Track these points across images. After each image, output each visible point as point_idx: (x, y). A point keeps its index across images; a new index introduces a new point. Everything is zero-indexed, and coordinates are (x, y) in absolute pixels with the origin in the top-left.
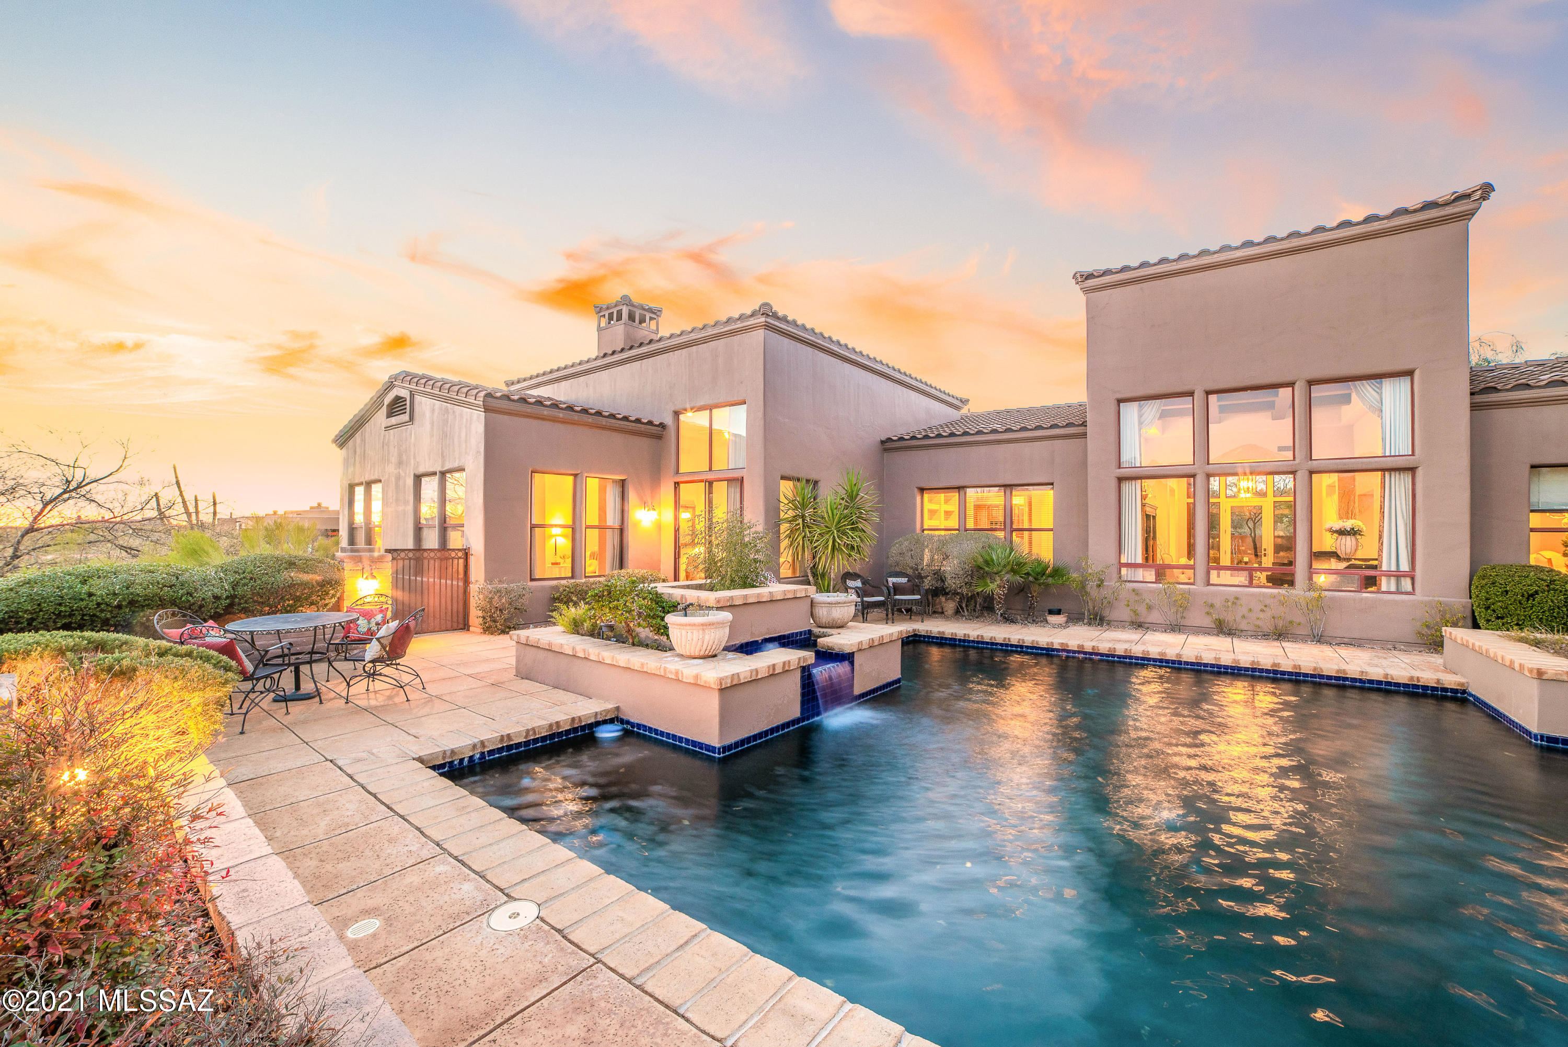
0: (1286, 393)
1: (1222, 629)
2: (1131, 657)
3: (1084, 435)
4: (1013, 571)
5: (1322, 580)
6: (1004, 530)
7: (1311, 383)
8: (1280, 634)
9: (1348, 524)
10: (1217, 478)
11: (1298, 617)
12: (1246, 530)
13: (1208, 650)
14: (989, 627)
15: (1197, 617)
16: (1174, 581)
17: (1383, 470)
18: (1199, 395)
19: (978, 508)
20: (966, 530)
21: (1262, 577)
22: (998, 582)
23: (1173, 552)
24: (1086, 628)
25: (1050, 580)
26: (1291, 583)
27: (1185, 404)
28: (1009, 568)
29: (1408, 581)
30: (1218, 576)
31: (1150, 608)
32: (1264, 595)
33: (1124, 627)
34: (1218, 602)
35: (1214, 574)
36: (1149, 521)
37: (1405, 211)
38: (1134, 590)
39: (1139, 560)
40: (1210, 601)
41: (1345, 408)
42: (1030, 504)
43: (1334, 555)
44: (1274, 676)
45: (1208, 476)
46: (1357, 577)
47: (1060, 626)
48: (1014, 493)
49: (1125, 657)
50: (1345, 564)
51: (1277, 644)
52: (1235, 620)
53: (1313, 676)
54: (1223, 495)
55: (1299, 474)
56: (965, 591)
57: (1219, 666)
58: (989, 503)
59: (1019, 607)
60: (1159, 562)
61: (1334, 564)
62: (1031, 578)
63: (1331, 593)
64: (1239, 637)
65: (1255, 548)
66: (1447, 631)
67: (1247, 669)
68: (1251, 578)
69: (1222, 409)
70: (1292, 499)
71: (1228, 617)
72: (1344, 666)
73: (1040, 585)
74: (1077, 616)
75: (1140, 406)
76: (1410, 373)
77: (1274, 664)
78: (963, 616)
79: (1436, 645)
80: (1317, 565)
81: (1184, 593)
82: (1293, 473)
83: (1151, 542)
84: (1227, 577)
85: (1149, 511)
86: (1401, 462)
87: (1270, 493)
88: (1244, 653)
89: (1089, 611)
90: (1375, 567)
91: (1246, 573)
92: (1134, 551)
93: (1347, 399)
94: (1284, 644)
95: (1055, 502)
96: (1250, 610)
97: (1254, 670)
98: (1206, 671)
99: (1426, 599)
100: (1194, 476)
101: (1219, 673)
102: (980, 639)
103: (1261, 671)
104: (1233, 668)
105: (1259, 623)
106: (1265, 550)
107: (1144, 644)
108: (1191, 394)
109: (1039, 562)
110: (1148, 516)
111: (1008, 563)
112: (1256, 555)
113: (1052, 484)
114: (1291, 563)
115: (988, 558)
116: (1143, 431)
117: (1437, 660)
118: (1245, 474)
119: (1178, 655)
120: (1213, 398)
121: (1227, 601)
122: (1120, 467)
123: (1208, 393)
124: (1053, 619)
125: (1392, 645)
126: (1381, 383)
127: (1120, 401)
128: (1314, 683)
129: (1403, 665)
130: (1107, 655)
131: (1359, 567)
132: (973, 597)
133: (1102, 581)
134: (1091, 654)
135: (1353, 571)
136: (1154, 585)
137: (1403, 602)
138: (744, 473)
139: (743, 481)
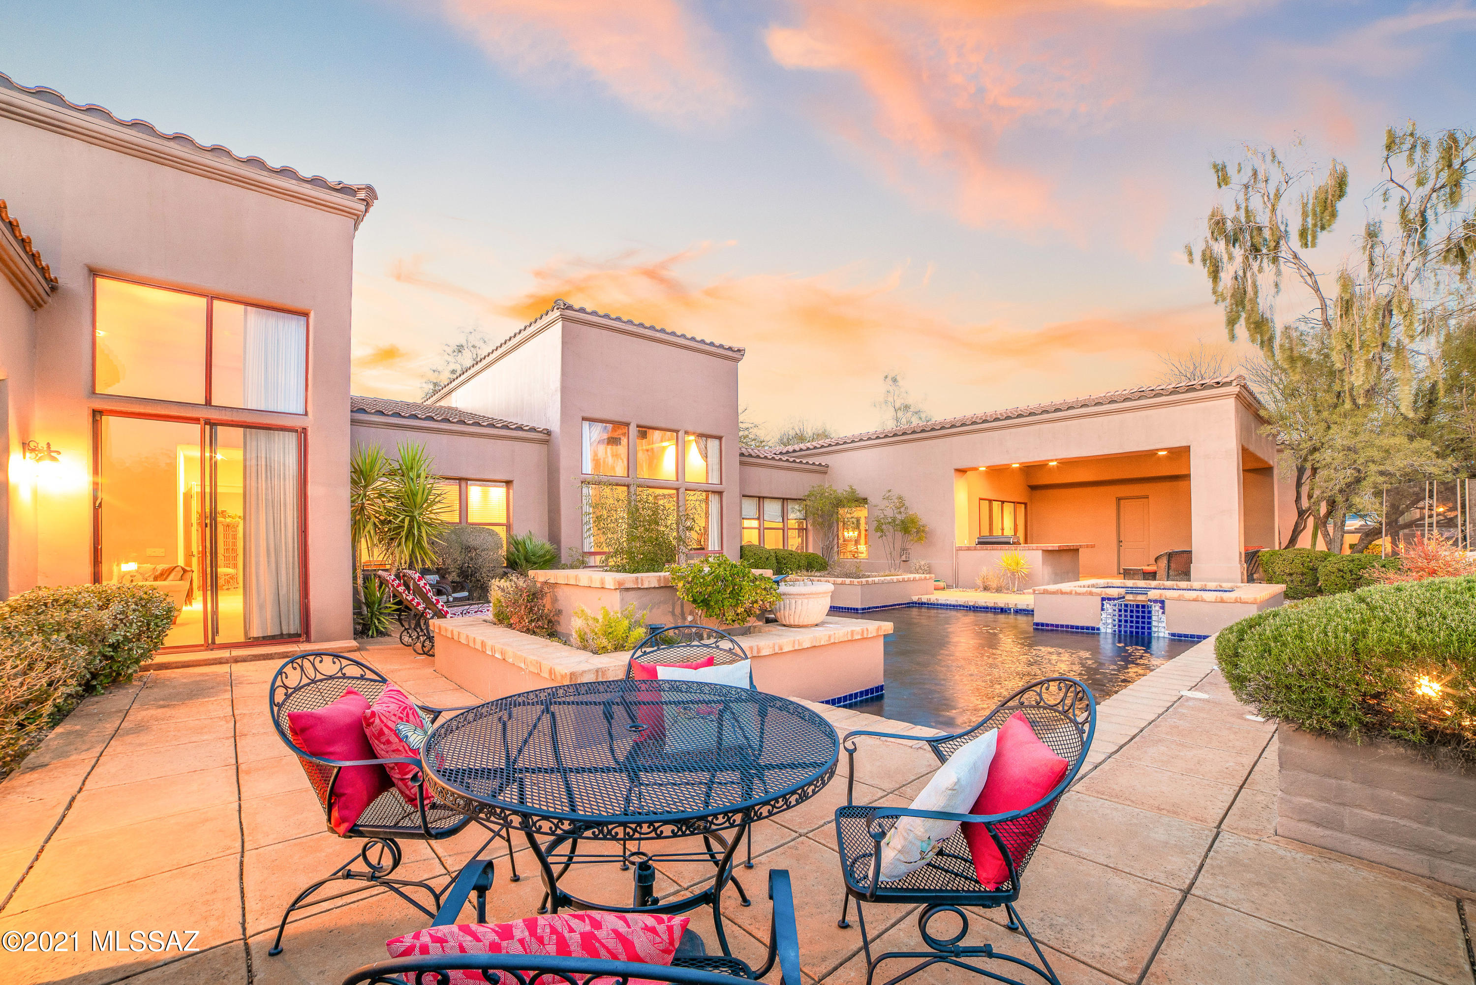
17: (710, 492)
18: (633, 426)
45: (637, 486)
55: (680, 490)
76: (720, 438)
100: (628, 486)
108: (627, 424)
113: (511, 482)
122: (582, 474)
123: (638, 426)
127: (583, 419)
138: (308, 422)
139: (302, 434)
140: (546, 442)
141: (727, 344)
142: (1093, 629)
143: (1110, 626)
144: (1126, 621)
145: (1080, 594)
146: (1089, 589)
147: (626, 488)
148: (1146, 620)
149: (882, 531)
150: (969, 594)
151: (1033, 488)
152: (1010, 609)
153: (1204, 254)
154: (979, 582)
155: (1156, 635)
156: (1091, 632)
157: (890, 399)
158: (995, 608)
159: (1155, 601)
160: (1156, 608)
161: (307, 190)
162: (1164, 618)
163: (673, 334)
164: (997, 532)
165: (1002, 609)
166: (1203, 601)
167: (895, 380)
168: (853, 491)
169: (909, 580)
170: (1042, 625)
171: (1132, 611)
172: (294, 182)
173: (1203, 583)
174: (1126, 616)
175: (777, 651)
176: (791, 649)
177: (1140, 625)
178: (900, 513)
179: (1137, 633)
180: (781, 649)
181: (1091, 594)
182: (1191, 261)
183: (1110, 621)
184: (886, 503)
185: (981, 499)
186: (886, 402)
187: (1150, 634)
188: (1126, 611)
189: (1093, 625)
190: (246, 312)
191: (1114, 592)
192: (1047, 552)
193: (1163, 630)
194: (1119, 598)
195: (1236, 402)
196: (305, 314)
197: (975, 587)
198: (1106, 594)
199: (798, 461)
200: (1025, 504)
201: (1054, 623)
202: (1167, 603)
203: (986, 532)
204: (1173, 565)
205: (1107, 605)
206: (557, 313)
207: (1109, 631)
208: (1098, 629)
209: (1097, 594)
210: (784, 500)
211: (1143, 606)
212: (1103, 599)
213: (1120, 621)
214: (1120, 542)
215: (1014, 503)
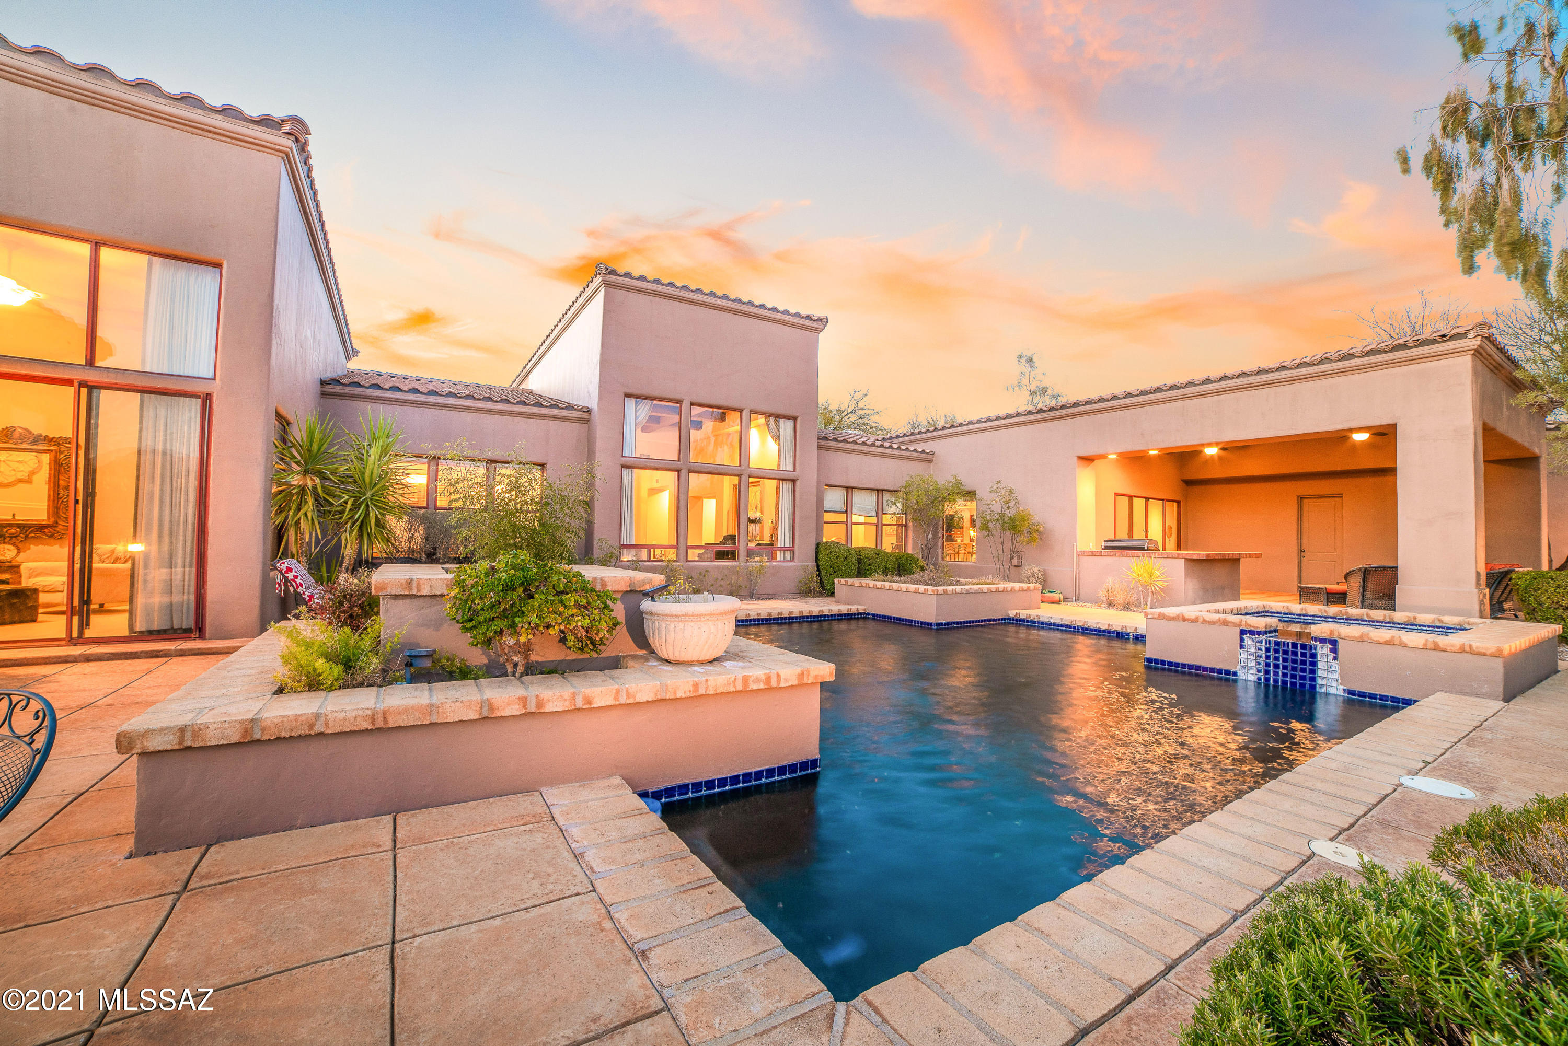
11: (744, 583)
18: (685, 404)
29: (790, 553)
32: (723, 567)
34: (695, 576)
39: (633, 541)
40: (690, 575)
45: (689, 472)
55: (743, 477)
75: (636, 403)
76: (794, 418)
79: (805, 592)
82: (740, 475)
86: (790, 475)
92: (629, 533)
96: (716, 580)
99: (799, 564)
100: (678, 471)
108: (680, 402)
113: (544, 465)
121: (700, 574)
122: (622, 456)
123: (692, 404)
125: (786, 596)
126: (782, 422)
127: (626, 396)
137: (790, 567)
138: (215, 388)
139: (207, 398)
140: (587, 421)
141: (804, 313)
142: (1228, 672)
143: (1252, 671)
144: (1276, 666)
145: (1209, 623)
146: (1222, 616)
147: (737, 478)
148: (1308, 667)
149: (988, 529)
150: (1089, 610)
151: (1189, 483)
152: (1128, 634)
153: (1427, 158)
154: (1102, 595)
155: (1323, 690)
156: (1226, 678)
157: (1025, 381)
158: (1109, 632)
159: (1323, 641)
160: (1323, 651)
161: (218, 121)
162: (1336, 666)
163: (738, 300)
164: (1138, 534)
165: (1118, 633)
166: (1402, 645)
167: (1030, 360)
168: (958, 483)
169: (1005, 591)
170: (1157, 661)
171: (1285, 652)
172: (200, 111)
173: (1410, 614)
174: (1276, 659)
175: (579, 704)
176: (610, 701)
177: (1298, 673)
178: (1009, 508)
179: (1294, 684)
180: (590, 703)
181: (1225, 623)
182: (1406, 171)
183: (1253, 664)
184: (994, 496)
185: (1116, 494)
186: (1020, 386)
187: (1313, 687)
188: (1276, 651)
189: (1228, 668)
190: (150, 264)
191: (1259, 623)
192: (1190, 561)
193: (1334, 684)
194: (1266, 633)
195: (1473, 360)
196: (218, 265)
197: (1096, 602)
198: (1247, 624)
199: (903, 447)
200: (1179, 502)
201: (1174, 660)
202: (1341, 645)
203: (1123, 534)
204: (1370, 585)
205: (1248, 641)
206: (599, 279)
207: (1251, 678)
208: (1235, 674)
209: (1235, 625)
210: (878, 491)
211: (1304, 647)
212: (1243, 632)
213: (1268, 665)
214: (1302, 551)
215: (1163, 500)
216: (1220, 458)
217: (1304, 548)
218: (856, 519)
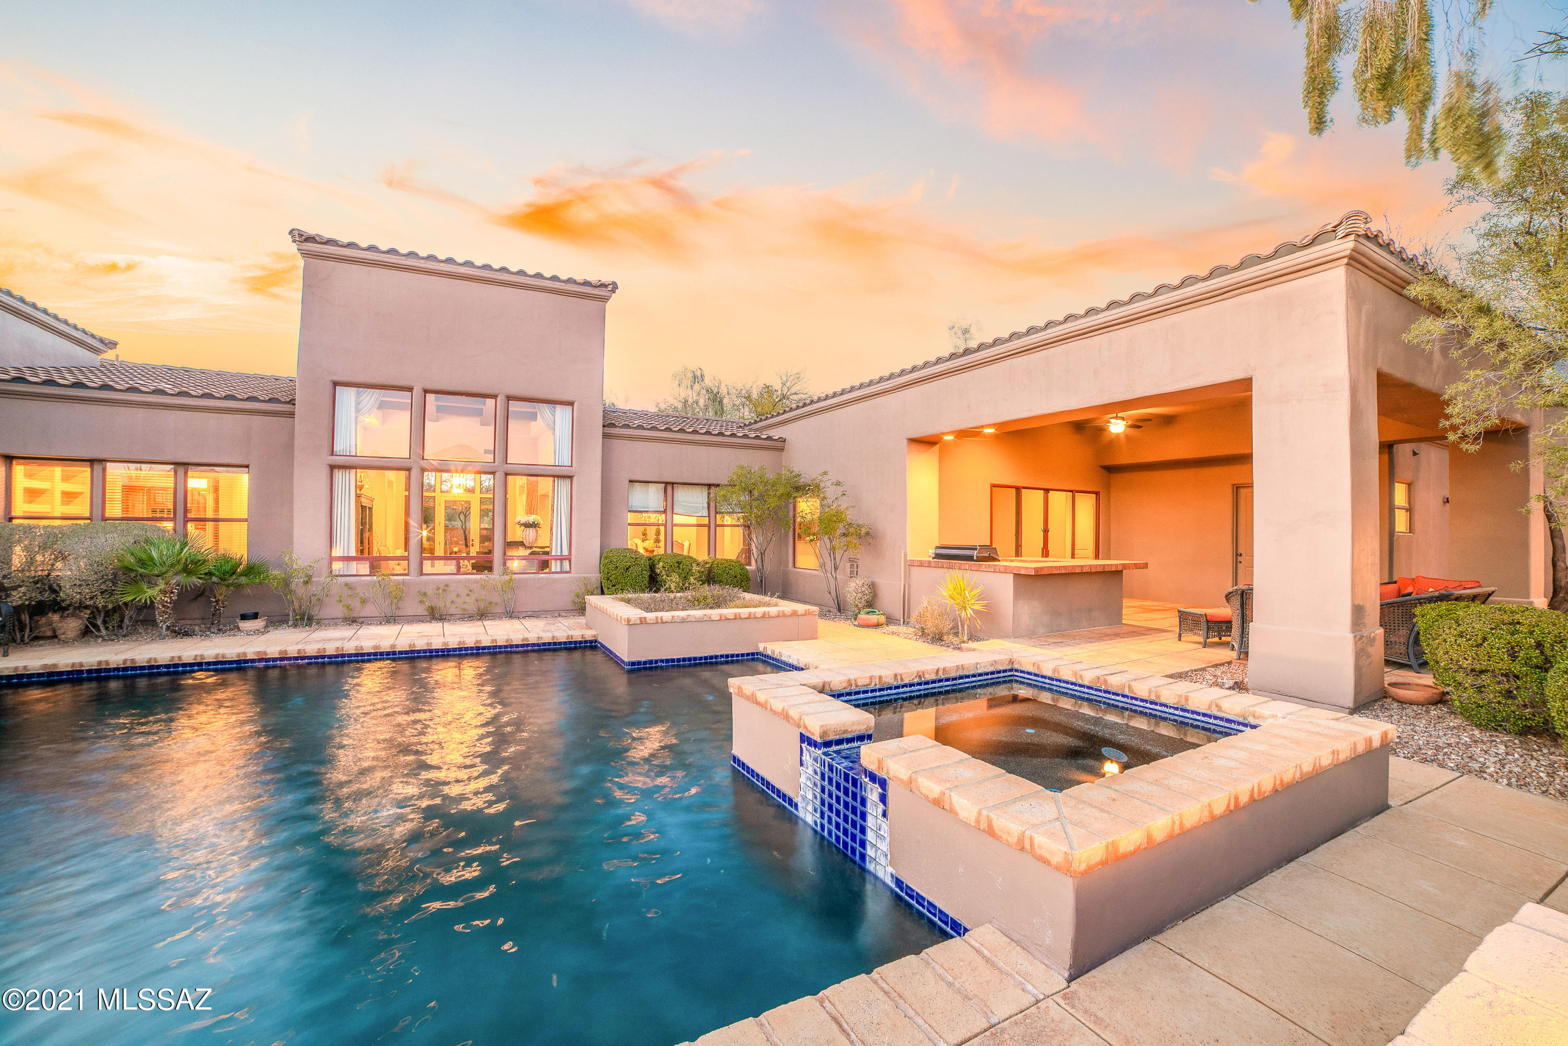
0: (490, 402)
1: (435, 615)
2: (343, 656)
3: (292, 415)
4: (186, 570)
5: (515, 565)
6: (174, 519)
7: (509, 398)
8: (482, 615)
9: (531, 518)
10: (434, 473)
11: (496, 599)
12: (458, 524)
13: (421, 636)
14: (147, 647)
15: (412, 607)
16: (389, 572)
17: (554, 476)
18: (417, 392)
19: (129, 490)
20: (104, 519)
21: (467, 565)
22: (162, 586)
23: (390, 542)
24: (291, 630)
25: (243, 580)
26: (490, 569)
27: (403, 398)
28: (179, 567)
29: (567, 562)
30: (433, 566)
31: (364, 602)
32: (469, 580)
33: (336, 624)
34: (430, 592)
35: (427, 565)
36: (365, 515)
37: (574, 282)
38: (346, 585)
39: (353, 553)
40: (423, 590)
41: (533, 423)
42: (216, 489)
43: (521, 544)
44: (476, 652)
45: (423, 470)
46: (536, 561)
47: (257, 632)
48: (190, 474)
49: (336, 656)
50: (529, 551)
51: (480, 623)
52: (445, 606)
53: (506, 647)
54: (438, 490)
55: (497, 474)
56: (100, 602)
57: (431, 651)
58: (149, 484)
59: (198, 616)
60: (375, 553)
61: (522, 552)
62: (214, 579)
63: (519, 576)
64: (449, 621)
65: (466, 539)
66: (588, 598)
67: (455, 650)
68: (459, 567)
69: (439, 409)
70: (491, 496)
71: (439, 604)
72: (527, 635)
73: (228, 586)
74: (279, 618)
75: (358, 393)
76: (571, 404)
77: (477, 642)
78: (97, 637)
79: (581, 609)
80: (511, 553)
81: (398, 583)
82: (493, 473)
83: (367, 535)
84: (442, 567)
85: (365, 502)
86: (564, 471)
87: (478, 490)
88: (453, 635)
89: (294, 610)
90: (547, 553)
91: (454, 562)
92: (346, 544)
93: (533, 416)
94: (486, 623)
95: (250, 488)
96: (458, 595)
97: (460, 649)
98: (419, 657)
99: (577, 575)
100: (409, 470)
101: (431, 657)
102: (129, 664)
103: (467, 649)
104: (443, 651)
105: (465, 606)
106: (473, 540)
107: (357, 639)
108: (410, 389)
109: (227, 559)
110: (363, 508)
111: (179, 562)
112: (467, 546)
113: (247, 467)
114: (490, 552)
115: (144, 557)
116: (361, 418)
117: (582, 620)
118: (456, 471)
119: (393, 646)
120: (430, 398)
121: (438, 589)
122: (332, 454)
123: (426, 391)
124: (246, 625)
125: (558, 613)
126: (555, 408)
127: (335, 384)
128: (506, 652)
129: (564, 628)
130: (316, 657)
131: (538, 553)
132: (117, 609)
133: (310, 577)
134: (296, 658)
135: (533, 556)
136: (369, 578)
137: (564, 579)
142: (790, 802)
143: (810, 808)
144: (830, 807)
148: (858, 820)
151: (1109, 469)
155: (872, 868)
159: (873, 777)
160: (873, 794)
162: (885, 828)
170: (739, 763)
171: (838, 787)
174: (830, 795)
177: (850, 827)
179: (845, 845)
183: (810, 796)
185: (994, 486)
187: (863, 858)
188: (830, 781)
189: (790, 794)
193: (883, 861)
194: (822, 745)
195: (1350, 275)
197: (915, 629)
198: (804, 726)
200: (1097, 494)
205: (806, 754)
207: (809, 819)
208: (796, 807)
210: (711, 486)
211: (855, 782)
212: (802, 738)
213: (822, 802)
214: (1238, 555)
215: (1072, 491)
216: (1128, 437)
217: (1240, 551)
218: (677, 519)
